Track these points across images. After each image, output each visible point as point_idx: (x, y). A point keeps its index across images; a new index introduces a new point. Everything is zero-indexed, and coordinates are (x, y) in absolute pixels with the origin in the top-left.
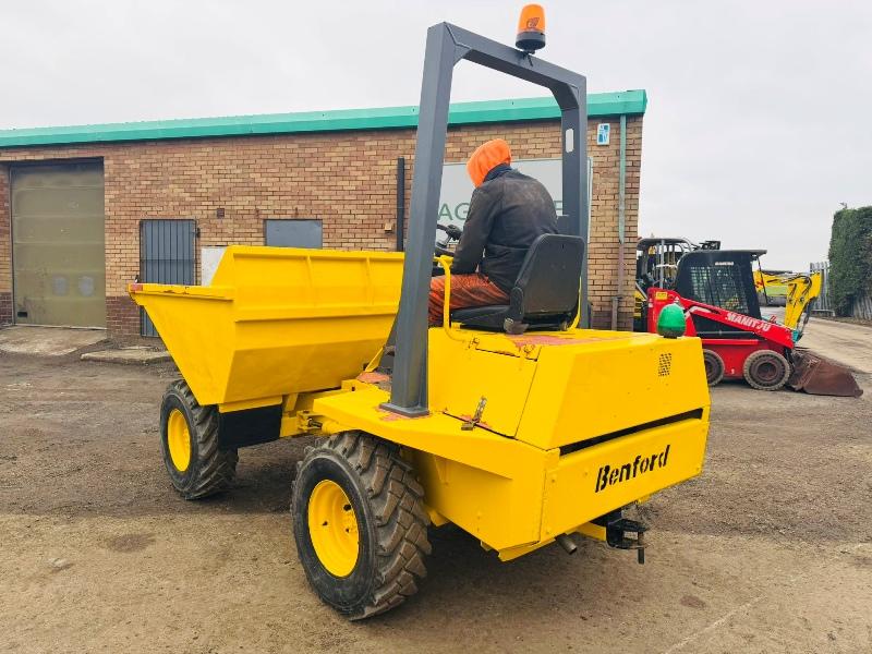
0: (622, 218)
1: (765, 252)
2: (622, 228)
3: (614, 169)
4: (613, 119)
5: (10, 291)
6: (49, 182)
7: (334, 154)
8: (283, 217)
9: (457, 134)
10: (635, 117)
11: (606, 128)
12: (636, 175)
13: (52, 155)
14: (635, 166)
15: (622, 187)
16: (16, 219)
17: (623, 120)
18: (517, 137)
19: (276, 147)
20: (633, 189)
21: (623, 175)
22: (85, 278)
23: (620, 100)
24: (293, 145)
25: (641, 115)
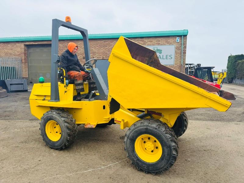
0: (182, 59)
1: (214, 67)
2: (182, 62)
3: (180, 48)
4: (180, 36)
5: (28, 77)
6: (38, 50)
7: (112, 44)
8: (100, 59)
9: (143, 39)
10: (185, 36)
11: (178, 38)
12: (186, 49)
13: (40, 43)
14: (185, 47)
15: (182, 52)
16: (29, 59)
17: (183, 36)
18: (157, 40)
19: (98, 42)
20: (185, 53)
21: (182, 49)
22: (48, 73)
23: (182, 32)
24: (103, 41)
25: (186, 35)
